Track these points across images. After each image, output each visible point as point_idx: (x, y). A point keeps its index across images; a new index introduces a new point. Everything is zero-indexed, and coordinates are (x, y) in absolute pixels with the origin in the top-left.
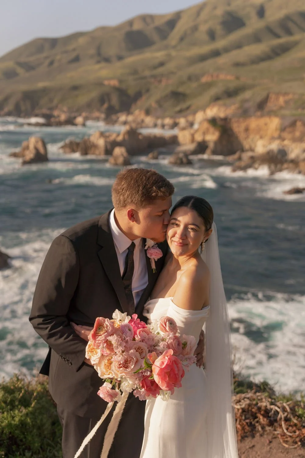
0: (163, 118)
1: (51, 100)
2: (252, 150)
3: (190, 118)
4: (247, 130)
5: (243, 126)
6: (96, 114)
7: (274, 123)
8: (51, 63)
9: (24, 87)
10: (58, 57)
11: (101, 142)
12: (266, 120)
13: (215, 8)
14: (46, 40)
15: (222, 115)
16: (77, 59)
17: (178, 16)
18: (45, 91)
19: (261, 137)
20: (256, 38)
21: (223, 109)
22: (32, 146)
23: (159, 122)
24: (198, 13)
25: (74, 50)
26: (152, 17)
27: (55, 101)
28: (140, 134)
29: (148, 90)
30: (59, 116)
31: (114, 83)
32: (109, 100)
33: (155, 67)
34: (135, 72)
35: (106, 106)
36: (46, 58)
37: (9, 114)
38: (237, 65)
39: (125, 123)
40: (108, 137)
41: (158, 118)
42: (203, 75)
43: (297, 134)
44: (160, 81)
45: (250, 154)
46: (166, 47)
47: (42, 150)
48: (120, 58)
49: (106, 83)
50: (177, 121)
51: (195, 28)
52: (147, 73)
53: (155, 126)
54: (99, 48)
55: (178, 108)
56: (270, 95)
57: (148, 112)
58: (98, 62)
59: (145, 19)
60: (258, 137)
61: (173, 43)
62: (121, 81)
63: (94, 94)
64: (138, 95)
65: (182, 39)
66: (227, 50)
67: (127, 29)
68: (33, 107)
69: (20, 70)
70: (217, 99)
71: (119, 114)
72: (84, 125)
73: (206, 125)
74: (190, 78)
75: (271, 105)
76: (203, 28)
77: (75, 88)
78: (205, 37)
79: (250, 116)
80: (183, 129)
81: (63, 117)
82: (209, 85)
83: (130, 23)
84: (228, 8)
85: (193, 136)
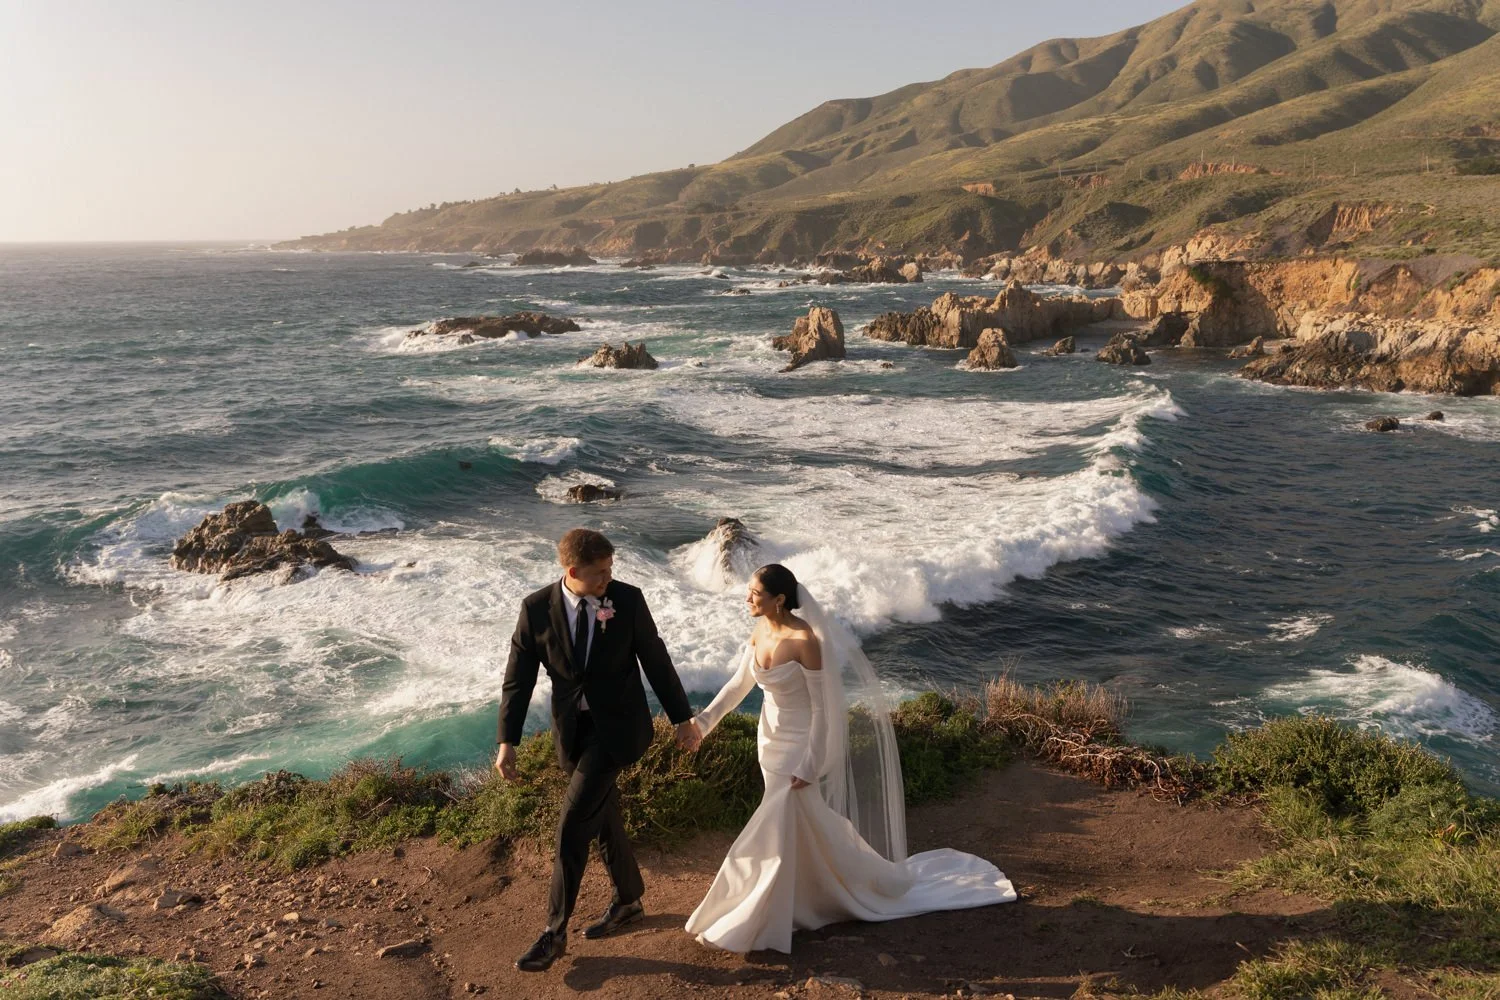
0: (1089, 262)
1: (854, 229)
2: (1290, 335)
3: (1150, 262)
4: (1278, 288)
5: (1271, 279)
6: (948, 255)
7: (1343, 273)
8: (857, 151)
9: (800, 203)
10: (870, 139)
11: (954, 316)
12: (1327, 266)
13: (1217, 18)
14: (847, 103)
15: (1223, 256)
16: (910, 140)
17: (1132, 37)
18: (842, 208)
19: (1312, 306)
20: (1312, 80)
21: (1224, 241)
22: (813, 326)
23: (1081, 270)
24: (1178, 31)
25: (904, 121)
26: (1072, 44)
27: (863, 229)
28: (1038, 297)
29: (1058, 203)
30: (868, 261)
31: (985, 187)
32: (975, 226)
33: (1076, 152)
34: (1032, 163)
35: (966, 237)
36: (845, 141)
37: (770, 259)
38: (1265, 141)
39: (1006, 273)
40: (970, 305)
41: (1077, 263)
42: (1184, 166)
43: (1398, 298)
44: (1088, 181)
45: (1286, 342)
46: (1102, 107)
47: (833, 334)
48: (1001, 135)
49: (969, 188)
50: (1121, 267)
51: (1170, 63)
52: (1058, 166)
53: (1072, 280)
54: (955, 117)
55: (1124, 240)
56: (1341, 209)
57: (1055, 251)
58: (954, 145)
59: (1057, 49)
60: (1304, 304)
61: (1118, 98)
62: (998, 185)
63: (942, 213)
64: (1038, 213)
65: (1138, 88)
66: (1241, 108)
67: (1019, 72)
68: (817, 245)
69: (793, 168)
70: (1212, 218)
71: (994, 256)
72: (918, 279)
73: (1183, 277)
74: (1153, 175)
75: (1340, 233)
76: (1188, 62)
77: (905, 201)
78: (1192, 82)
79: (1289, 259)
80: (1135, 286)
81: (876, 264)
82: (1196, 189)
83: (1026, 60)
84: (1249, 16)
85: (1154, 300)
